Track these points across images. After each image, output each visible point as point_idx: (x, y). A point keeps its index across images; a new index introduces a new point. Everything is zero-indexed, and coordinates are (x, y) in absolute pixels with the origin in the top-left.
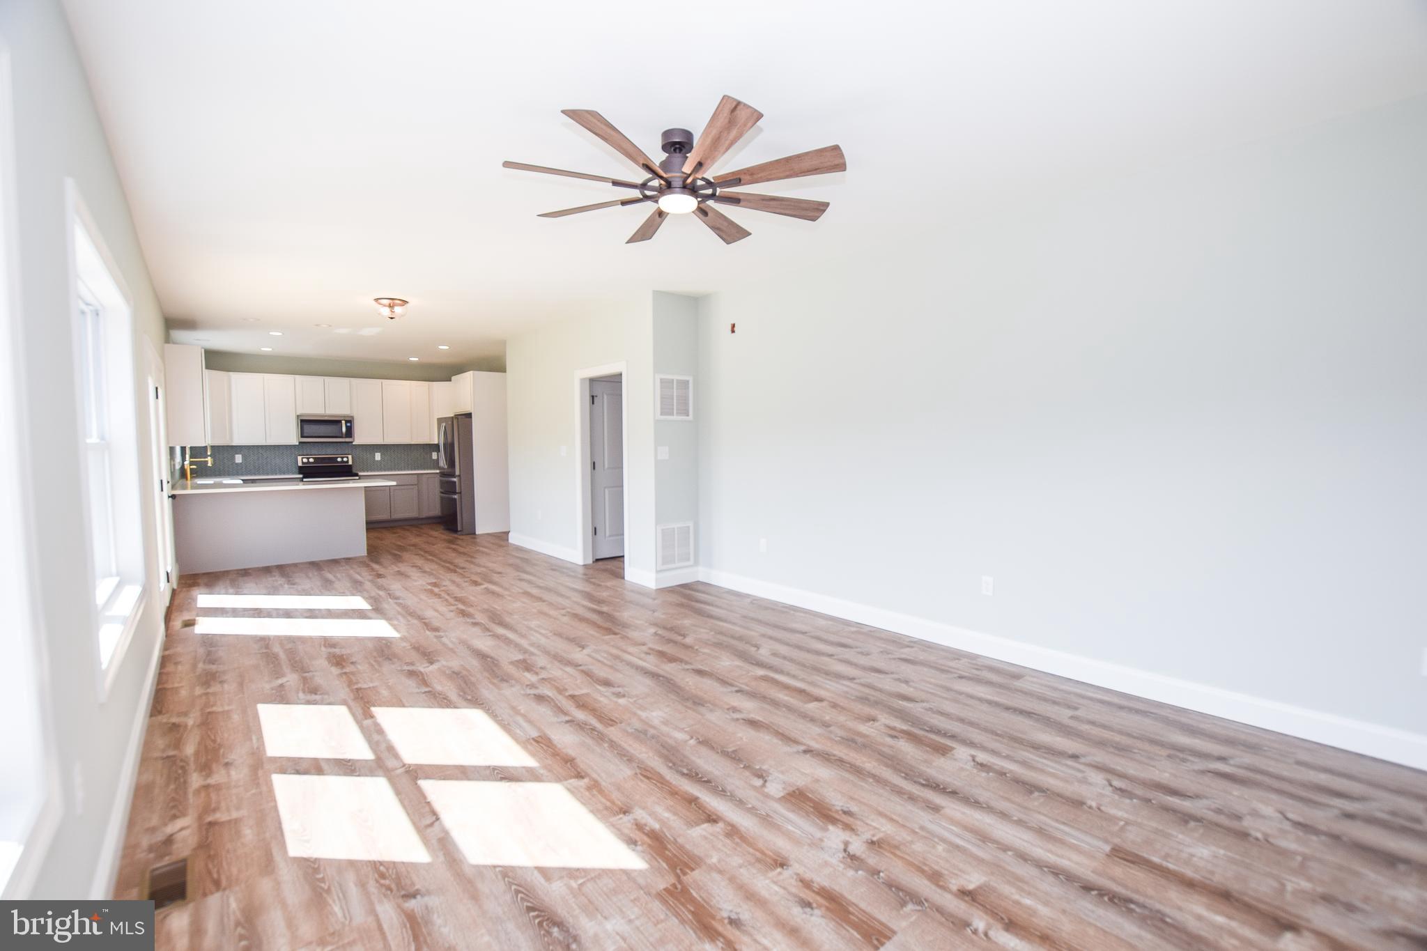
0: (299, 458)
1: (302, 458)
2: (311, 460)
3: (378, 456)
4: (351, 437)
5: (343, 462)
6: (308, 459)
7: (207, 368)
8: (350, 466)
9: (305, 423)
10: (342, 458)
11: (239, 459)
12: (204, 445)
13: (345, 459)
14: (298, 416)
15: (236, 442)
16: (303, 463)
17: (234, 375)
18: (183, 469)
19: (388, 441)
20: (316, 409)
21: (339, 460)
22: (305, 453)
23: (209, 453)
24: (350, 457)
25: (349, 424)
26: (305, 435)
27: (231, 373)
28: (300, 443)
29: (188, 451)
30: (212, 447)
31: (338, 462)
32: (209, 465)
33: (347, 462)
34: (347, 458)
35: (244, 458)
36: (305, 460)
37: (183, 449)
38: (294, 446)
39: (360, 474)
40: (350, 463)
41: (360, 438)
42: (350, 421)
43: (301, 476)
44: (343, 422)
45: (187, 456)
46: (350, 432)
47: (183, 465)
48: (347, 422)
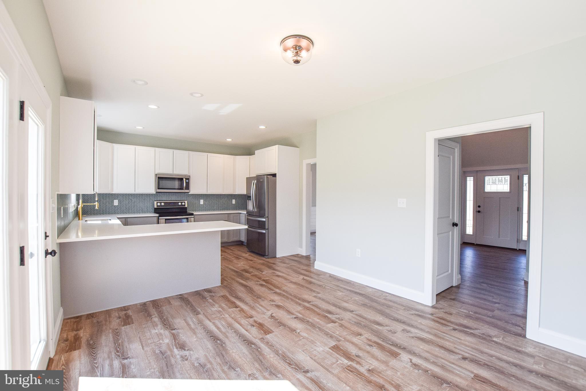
0: (155, 202)
1: (157, 203)
2: (163, 204)
3: (202, 202)
4: (188, 189)
5: (182, 205)
6: (161, 203)
7: (98, 139)
8: (186, 207)
9: (161, 179)
10: (182, 203)
11: (116, 203)
12: (93, 193)
13: (183, 204)
14: (156, 174)
15: (115, 191)
16: (157, 206)
17: (116, 146)
18: (77, 210)
19: (210, 192)
20: (167, 170)
21: (180, 204)
22: (159, 199)
23: (96, 199)
24: (186, 202)
25: (187, 181)
26: (160, 187)
27: (114, 144)
28: (156, 192)
29: (81, 197)
30: (100, 195)
31: (179, 205)
32: (97, 208)
33: (185, 205)
34: (185, 202)
35: (120, 202)
36: (159, 204)
37: (78, 196)
38: (152, 195)
39: (195, 213)
40: (186, 206)
41: (194, 190)
42: (188, 179)
43: (157, 215)
44: (184, 179)
45: (81, 201)
46: (188, 187)
47: (77, 208)
48: (186, 179)
